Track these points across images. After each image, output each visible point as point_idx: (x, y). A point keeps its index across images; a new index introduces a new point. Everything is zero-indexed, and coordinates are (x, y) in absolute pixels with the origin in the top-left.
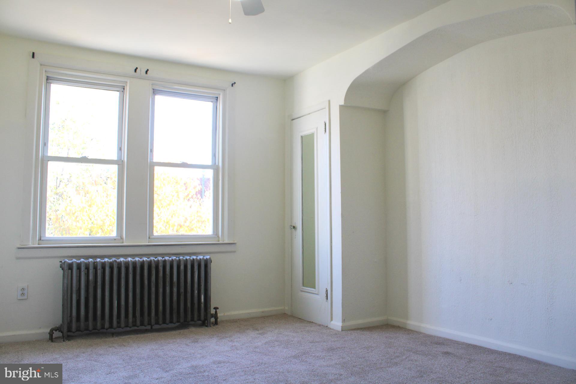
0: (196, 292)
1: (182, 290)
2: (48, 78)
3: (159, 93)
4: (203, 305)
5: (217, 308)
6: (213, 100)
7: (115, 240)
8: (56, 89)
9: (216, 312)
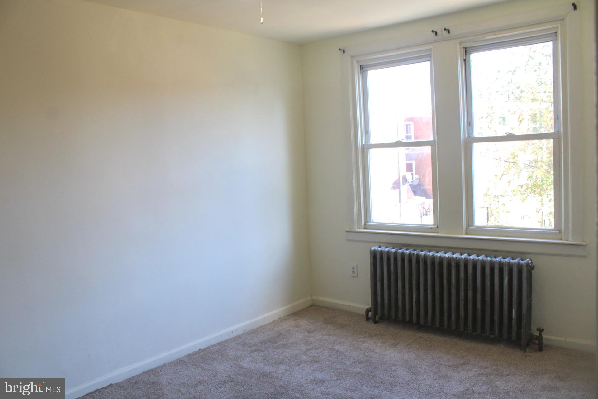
0: (505, 304)
1: (488, 298)
2: (362, 67)
3: (474, 50)
4: (514, 322)
5: (543, 330)
6: (552, 38)
7: (431, 228)
8: (373, 75)
9: (540, 334)
